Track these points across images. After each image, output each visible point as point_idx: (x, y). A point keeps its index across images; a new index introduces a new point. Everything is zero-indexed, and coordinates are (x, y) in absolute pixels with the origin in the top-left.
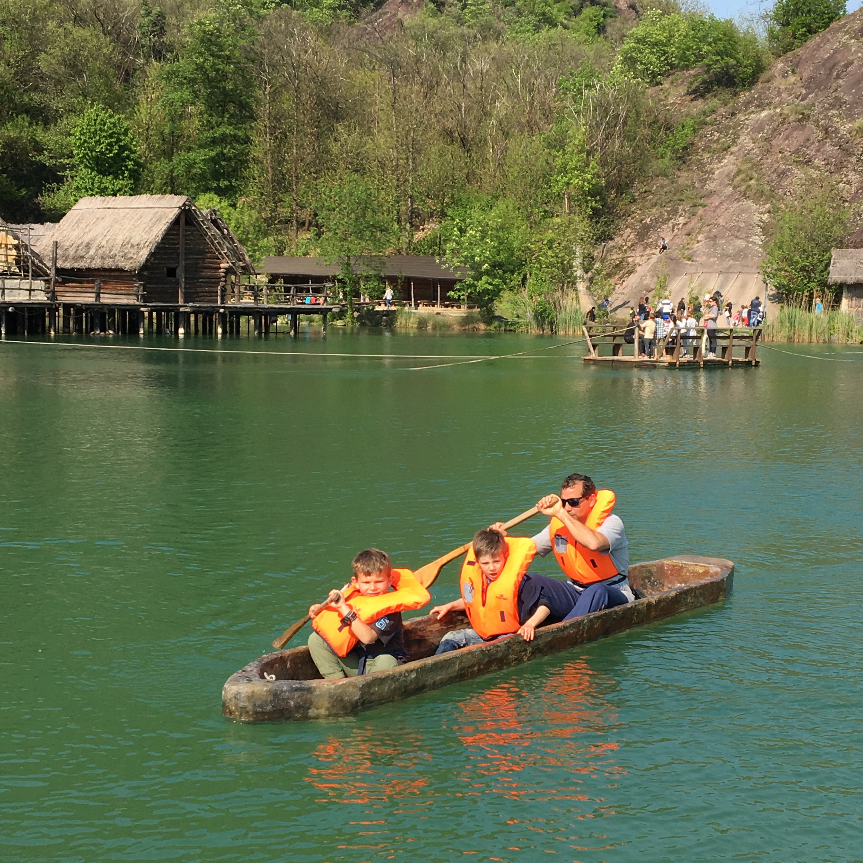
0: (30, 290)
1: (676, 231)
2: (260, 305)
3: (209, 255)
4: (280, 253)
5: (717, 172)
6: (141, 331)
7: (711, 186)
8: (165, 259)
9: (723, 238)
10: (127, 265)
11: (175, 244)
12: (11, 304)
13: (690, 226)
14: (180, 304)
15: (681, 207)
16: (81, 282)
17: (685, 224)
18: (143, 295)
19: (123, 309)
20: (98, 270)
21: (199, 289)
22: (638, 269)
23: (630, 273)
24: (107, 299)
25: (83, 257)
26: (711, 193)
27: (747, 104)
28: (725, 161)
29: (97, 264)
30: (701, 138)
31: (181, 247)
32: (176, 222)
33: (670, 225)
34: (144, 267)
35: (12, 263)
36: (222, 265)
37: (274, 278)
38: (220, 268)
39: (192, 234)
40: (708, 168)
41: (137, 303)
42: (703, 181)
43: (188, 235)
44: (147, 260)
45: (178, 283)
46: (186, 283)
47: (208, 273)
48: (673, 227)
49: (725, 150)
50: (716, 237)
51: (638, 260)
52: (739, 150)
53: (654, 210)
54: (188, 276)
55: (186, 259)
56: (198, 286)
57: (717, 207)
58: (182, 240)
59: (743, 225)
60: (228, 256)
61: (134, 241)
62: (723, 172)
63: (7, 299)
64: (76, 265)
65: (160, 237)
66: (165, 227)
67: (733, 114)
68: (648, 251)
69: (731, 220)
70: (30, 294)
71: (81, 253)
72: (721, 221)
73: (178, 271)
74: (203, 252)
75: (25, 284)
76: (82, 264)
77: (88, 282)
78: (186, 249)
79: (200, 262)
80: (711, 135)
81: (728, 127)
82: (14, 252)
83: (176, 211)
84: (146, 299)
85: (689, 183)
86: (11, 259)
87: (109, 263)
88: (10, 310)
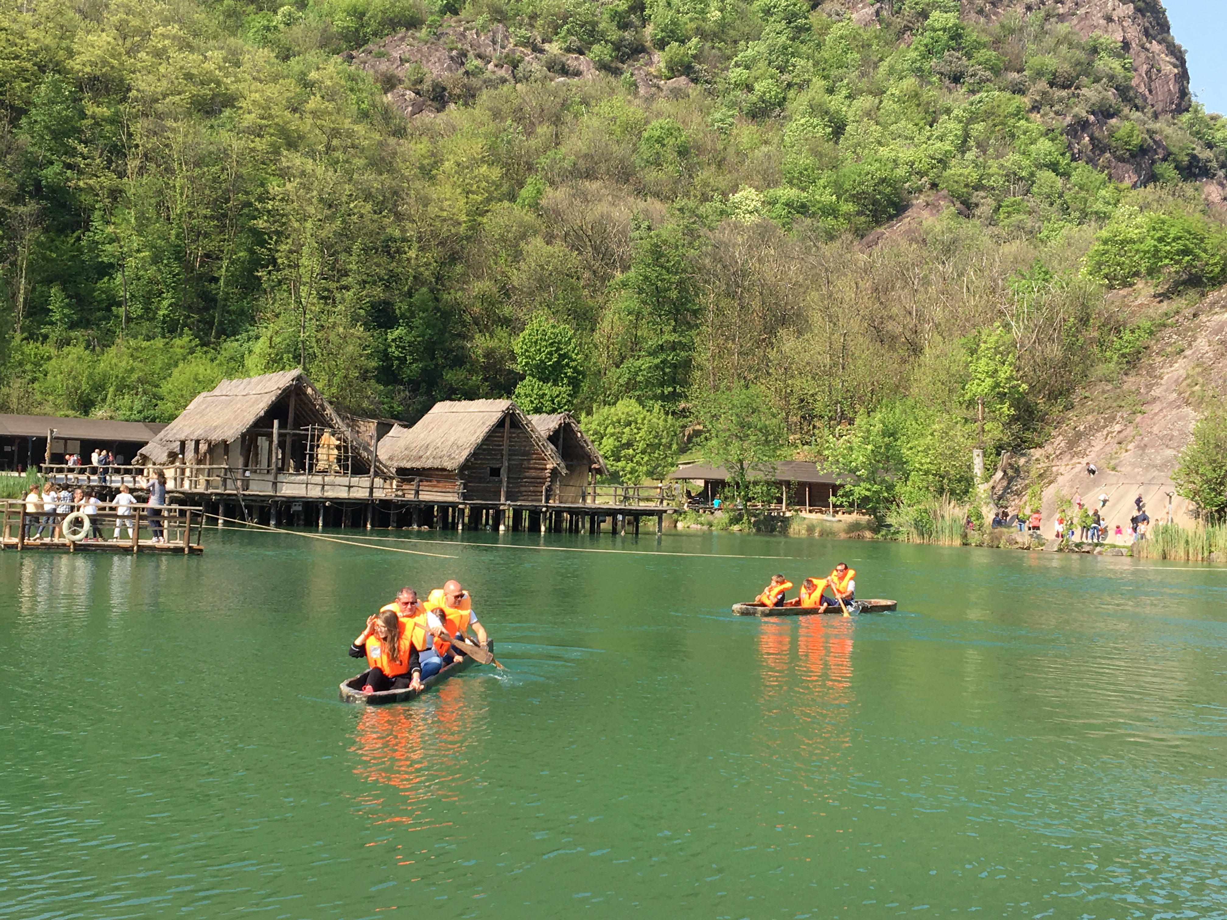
0: (350, 487)
1: (1109, 438)
2: (588, 505)
3: (535, 456)
5: (1166, 378)
6: (460, 527)
7: (1156, 392)
8: (488, 459)
9: (1152, 447)
10: (449, 465)
11: (500, 446)
12: (329, 499)
13: (1124, 433)
14: (502, 502)
15: (1119, 414)
17: (1119, 432)
18: (463, 493)
19: (444, 507)
21: (523, 489)
22: (1060, 479)
23: (1050, 483)
24: (426, 496)
26: (1155, 399)
27: (1213, 304)
28: (1176, 365)
30: (1158, 341)
31: (505, 448)
32: (499, 425)
33: (1105, 432)
34: (464, 467)
36: (548, 466)
38: (546, 469)
39: (518, 437)
40: (1157, 373)
41: (458, 500)
42: (1149, 387)
43: (514, 438)
44: (467, 461)
45: (501, 482)
46: (508, 483)
47: (533, 473)
48: (1107, 435)
49: (1178, 353)
50: (1145, 446)
51: (1062, 469)
52: (1193, 353)
53: (1089, 417)
54: (511, 476)
55: (509, 460)
56: (522, 486)
57: (1156, 414)
58: (506, 442)
59: (1176, 433)
60: (554, 457)
62: (1172, 376)
63: (326, 494)
66: (487, 430)
67: (1195, 315)
68: (1075, 460)
69: (1165, 429)
70: (349, 490)
72: (1155, 430)
73: (502, 470)
74: (527, 454)
75: (345, 480)
77: (411, 480)
78: (510, 450)
79: (525, 462)
80: (1170, 337)
81: (1188, 329)
83: (500, 415)
84: (465, 496)
85: (1133, 388)
86: (333, 458)
88: (328, 504)
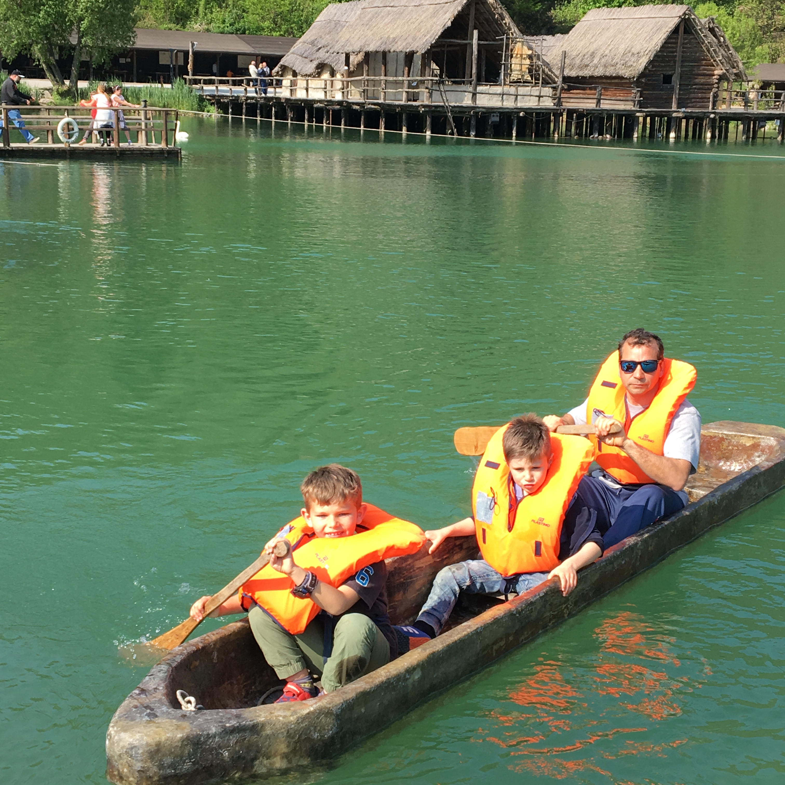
0: (540, 97)
2: (750, 111)
3: (705, 62)
4: (773, 60)
6: (635, 135)
8: (663, 66)
10: (626, 73)
11: (673, 52)
12: (522, 109)
14: (673, 109)
16: (584, 89)
18: (639, 101)
19: (620, 115)
20: (600, 77)
21: (692, 95)
24: (606, 105)
25: (587, 66)
29: (599, 72)
31: (678, 54)
32: (676, 31)
34: (642, 75)
35: (525, 72)
36: (716, 72)
37: (765, 85)
38: (714, 75)
39: (690, 43)
41: (633, 109)
43: (686, 44)
44: (646, 68)
45: (672, 89)
46: (680, 90)
47: (701, 80)
54: (682, 83)
55: (682, 66)
56: (691, 93)
58: (679, 49)
60: (722, 63)
61: (634, 50)
63: (519, 105)
64: (581, 74)
65: (660, 45)
66: (665, 36)
70: (539, 100)
71: (586, 62)
73: (673, 78)
74: (699, 60)
75: (535, 91)
76: (586, 73)
77: (591, 89)
78: (682, 57)
79: (695, 69)
82: (528, 62)
83: (677, 20)
84: (641, 104)
86: (525, 69)
87: (610, 72)
88: (521, 114)
